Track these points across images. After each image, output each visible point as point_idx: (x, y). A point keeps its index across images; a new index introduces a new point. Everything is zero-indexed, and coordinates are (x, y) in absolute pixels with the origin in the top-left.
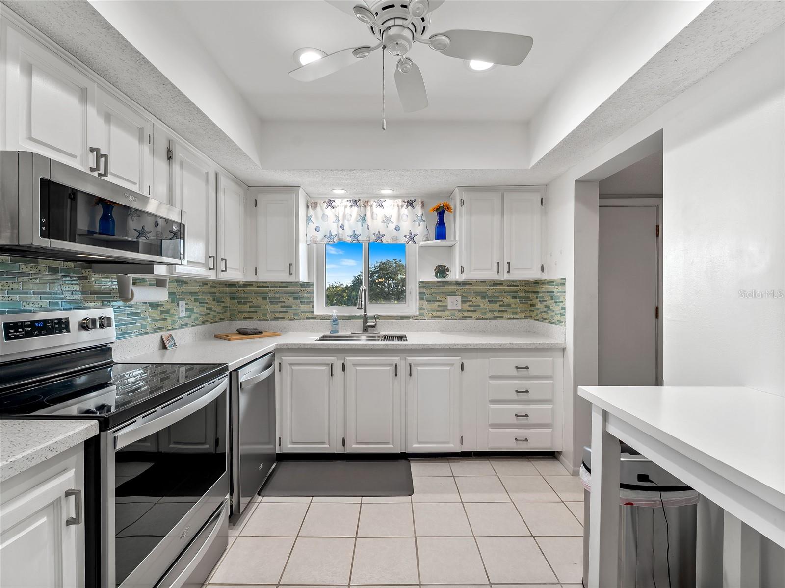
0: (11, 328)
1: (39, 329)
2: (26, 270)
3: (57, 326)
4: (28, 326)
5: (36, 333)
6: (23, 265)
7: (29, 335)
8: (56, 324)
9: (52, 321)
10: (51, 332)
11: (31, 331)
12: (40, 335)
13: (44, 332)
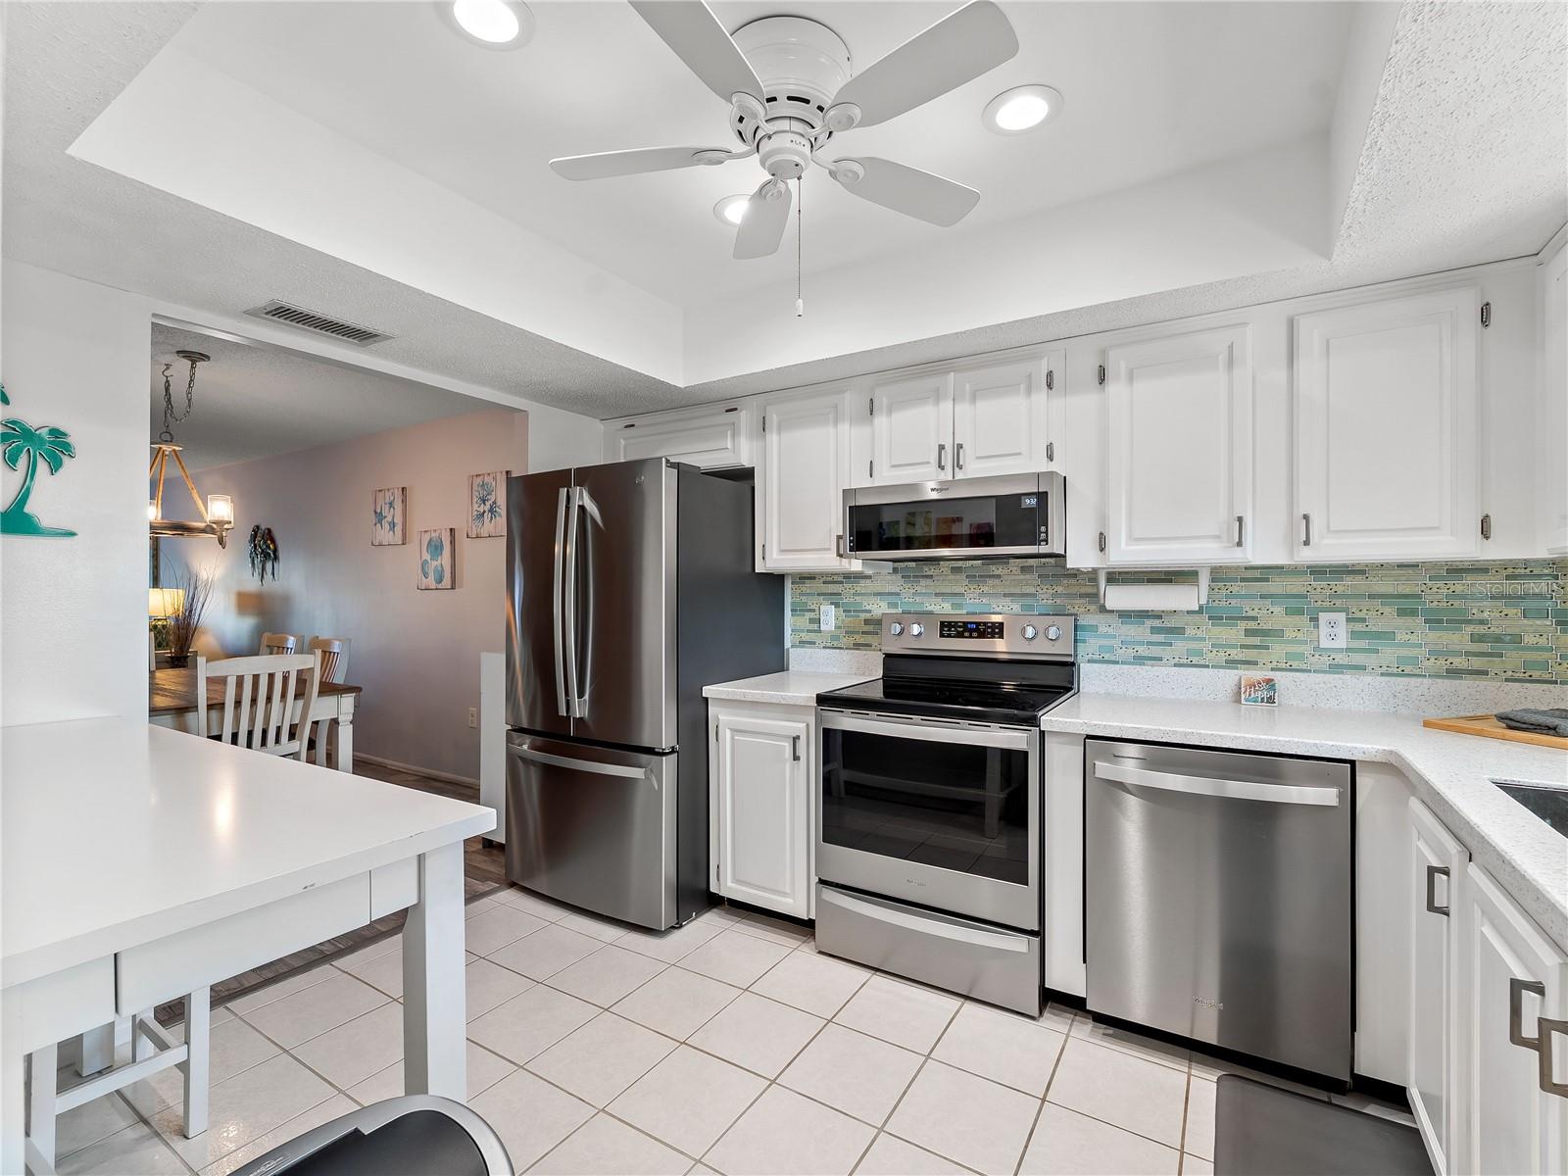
0: (946, 626)
1: (971, 631)
2: (996, 572)
3: (989, 630)
4: (960, 627)
5: (966, 634)
6: (993, 568)
7: (960, 635)
8: (989, 627)
9: (985, 624)
10: (982, 635)
11: (963, 632)
12: (971, 637)
13: (975, 634)
